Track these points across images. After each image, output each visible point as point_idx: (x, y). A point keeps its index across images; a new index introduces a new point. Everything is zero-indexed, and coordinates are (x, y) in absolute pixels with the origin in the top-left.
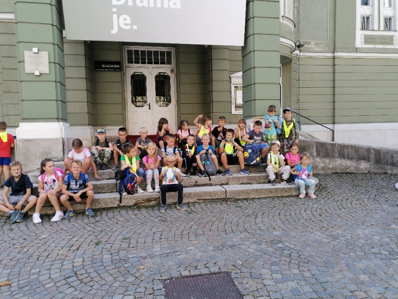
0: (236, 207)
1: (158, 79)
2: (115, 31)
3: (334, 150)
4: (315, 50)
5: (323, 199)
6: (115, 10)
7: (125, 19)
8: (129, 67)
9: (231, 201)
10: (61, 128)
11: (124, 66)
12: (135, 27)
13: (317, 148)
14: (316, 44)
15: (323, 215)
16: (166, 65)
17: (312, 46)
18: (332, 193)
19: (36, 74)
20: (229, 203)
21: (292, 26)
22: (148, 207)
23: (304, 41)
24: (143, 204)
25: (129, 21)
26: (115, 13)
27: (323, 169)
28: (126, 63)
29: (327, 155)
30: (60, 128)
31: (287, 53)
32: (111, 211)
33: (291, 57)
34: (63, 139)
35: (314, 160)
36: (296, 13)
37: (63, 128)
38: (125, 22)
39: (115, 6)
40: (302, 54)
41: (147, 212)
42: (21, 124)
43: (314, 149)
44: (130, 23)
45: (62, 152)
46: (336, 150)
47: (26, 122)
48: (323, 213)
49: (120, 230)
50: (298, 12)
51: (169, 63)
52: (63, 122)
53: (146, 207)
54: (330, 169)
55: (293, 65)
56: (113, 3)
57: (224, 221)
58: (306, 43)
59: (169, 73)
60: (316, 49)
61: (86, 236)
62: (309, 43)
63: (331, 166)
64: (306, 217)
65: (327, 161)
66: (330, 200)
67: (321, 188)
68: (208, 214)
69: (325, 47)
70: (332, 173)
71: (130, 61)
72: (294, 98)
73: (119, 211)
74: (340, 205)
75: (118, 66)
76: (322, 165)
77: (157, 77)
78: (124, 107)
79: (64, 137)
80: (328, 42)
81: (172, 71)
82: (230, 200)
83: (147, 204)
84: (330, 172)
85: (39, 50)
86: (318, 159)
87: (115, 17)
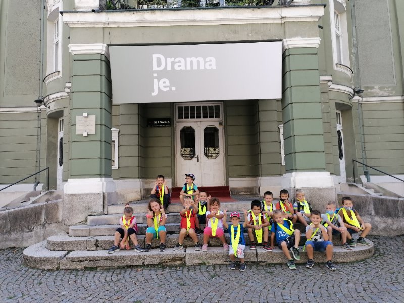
0: (268, 272)
1: (207, 132)
2: (155, 94)
3: (397, 207)
4: (380, 95)
5: (374, 268)
6: (155, 75)
7: (164, 83)
8: (179, 122)
9: (262, 266)
10: (103, 184)
11: (175, 121)
12: (173, 89)
13: (375, 205)
14: (381, 89)
15: (368, 290)
16: (214, 119)
17: (376, 90)
18: (389, 261)
19: (84, 135)
20: (260, 267)
21: (349, 73)
22: (173, 267)
23: (366, 86)
24: (168, 264)
25: (168, 83)
26: (155, 78)
27: (384, 229)
28: (176, 118)
29: (388, 214)
30: (101, 183)
31: (345, 100)
32: (136, 269)
33: (349, 104)
34: (104, 194)
35: (372, 219)
36: (354, 59)
37: (105, 183)
38: (165, 85)
39: (156, 72)
40: (364, 99)
41: (170, 272)
42: (69, 180)
43: (372, 206)
44: (169, 85)
45: (102, 206)
46: (399, 208)
47: (73, 178)
48: (369, 287)
49: (135, 292)
50: (357, 58)
51: (217, 116)
52: (105, 177)
53: (170, 267)
54: (394, 231)
55: (354, 112)
56: (154, 69)
57: (247, 289)
58: (367, 88)
59: (217, 126)
60: (381, 93)
61: (101, 296)
62: (372, 88)
63: (395, 227)
64: (345, 291)
65: (390, 220)
66: (384, 270)
67: (376, 255)
68: (232, 279)
69: (392, 90)
70: (397, 236)
71: (180, 117)
72: (358, 146)
73: (143, 270)
74: (394, 278)
75: (169, 122)
76: (383, 225)
77: (205, 130)
78: (173, 160)
79: (104, 192)
80: (395, 85)
81: (220, 124)
82: (262, 264)
83: (172, 263)
84: (395, 234)
85: (88, 115)
86: (377, 218)
87: (155, 81)
